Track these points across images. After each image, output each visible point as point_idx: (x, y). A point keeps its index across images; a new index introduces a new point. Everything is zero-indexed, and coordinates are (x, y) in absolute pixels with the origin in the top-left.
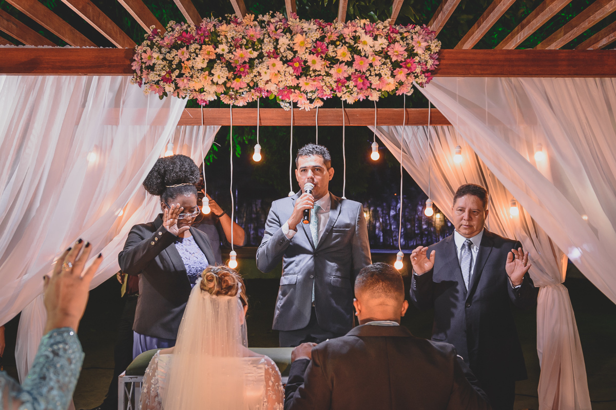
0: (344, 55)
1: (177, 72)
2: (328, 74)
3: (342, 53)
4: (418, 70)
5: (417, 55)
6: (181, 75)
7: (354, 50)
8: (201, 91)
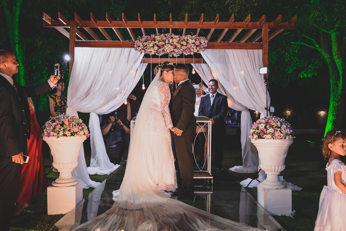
0: (185, 44)
1: (146, 47)
2: (181, 48)
3: (184, 43)
4: (202, 47)
5: (202, 44)
6: (146, 48)
7: (187, 43)
8: (151, 52)
